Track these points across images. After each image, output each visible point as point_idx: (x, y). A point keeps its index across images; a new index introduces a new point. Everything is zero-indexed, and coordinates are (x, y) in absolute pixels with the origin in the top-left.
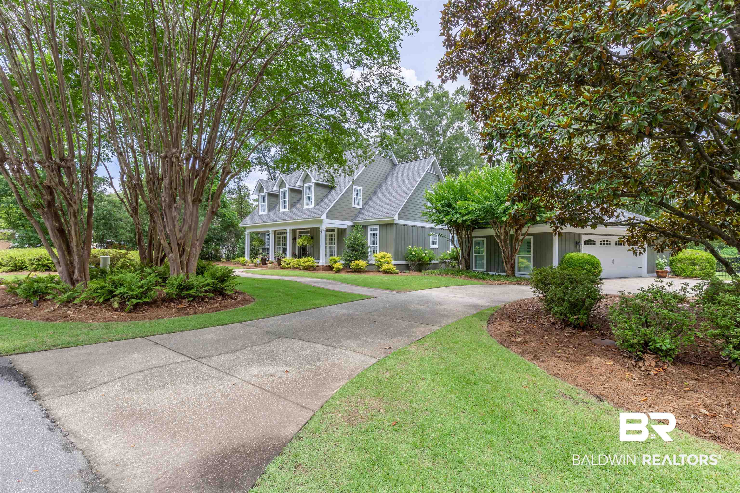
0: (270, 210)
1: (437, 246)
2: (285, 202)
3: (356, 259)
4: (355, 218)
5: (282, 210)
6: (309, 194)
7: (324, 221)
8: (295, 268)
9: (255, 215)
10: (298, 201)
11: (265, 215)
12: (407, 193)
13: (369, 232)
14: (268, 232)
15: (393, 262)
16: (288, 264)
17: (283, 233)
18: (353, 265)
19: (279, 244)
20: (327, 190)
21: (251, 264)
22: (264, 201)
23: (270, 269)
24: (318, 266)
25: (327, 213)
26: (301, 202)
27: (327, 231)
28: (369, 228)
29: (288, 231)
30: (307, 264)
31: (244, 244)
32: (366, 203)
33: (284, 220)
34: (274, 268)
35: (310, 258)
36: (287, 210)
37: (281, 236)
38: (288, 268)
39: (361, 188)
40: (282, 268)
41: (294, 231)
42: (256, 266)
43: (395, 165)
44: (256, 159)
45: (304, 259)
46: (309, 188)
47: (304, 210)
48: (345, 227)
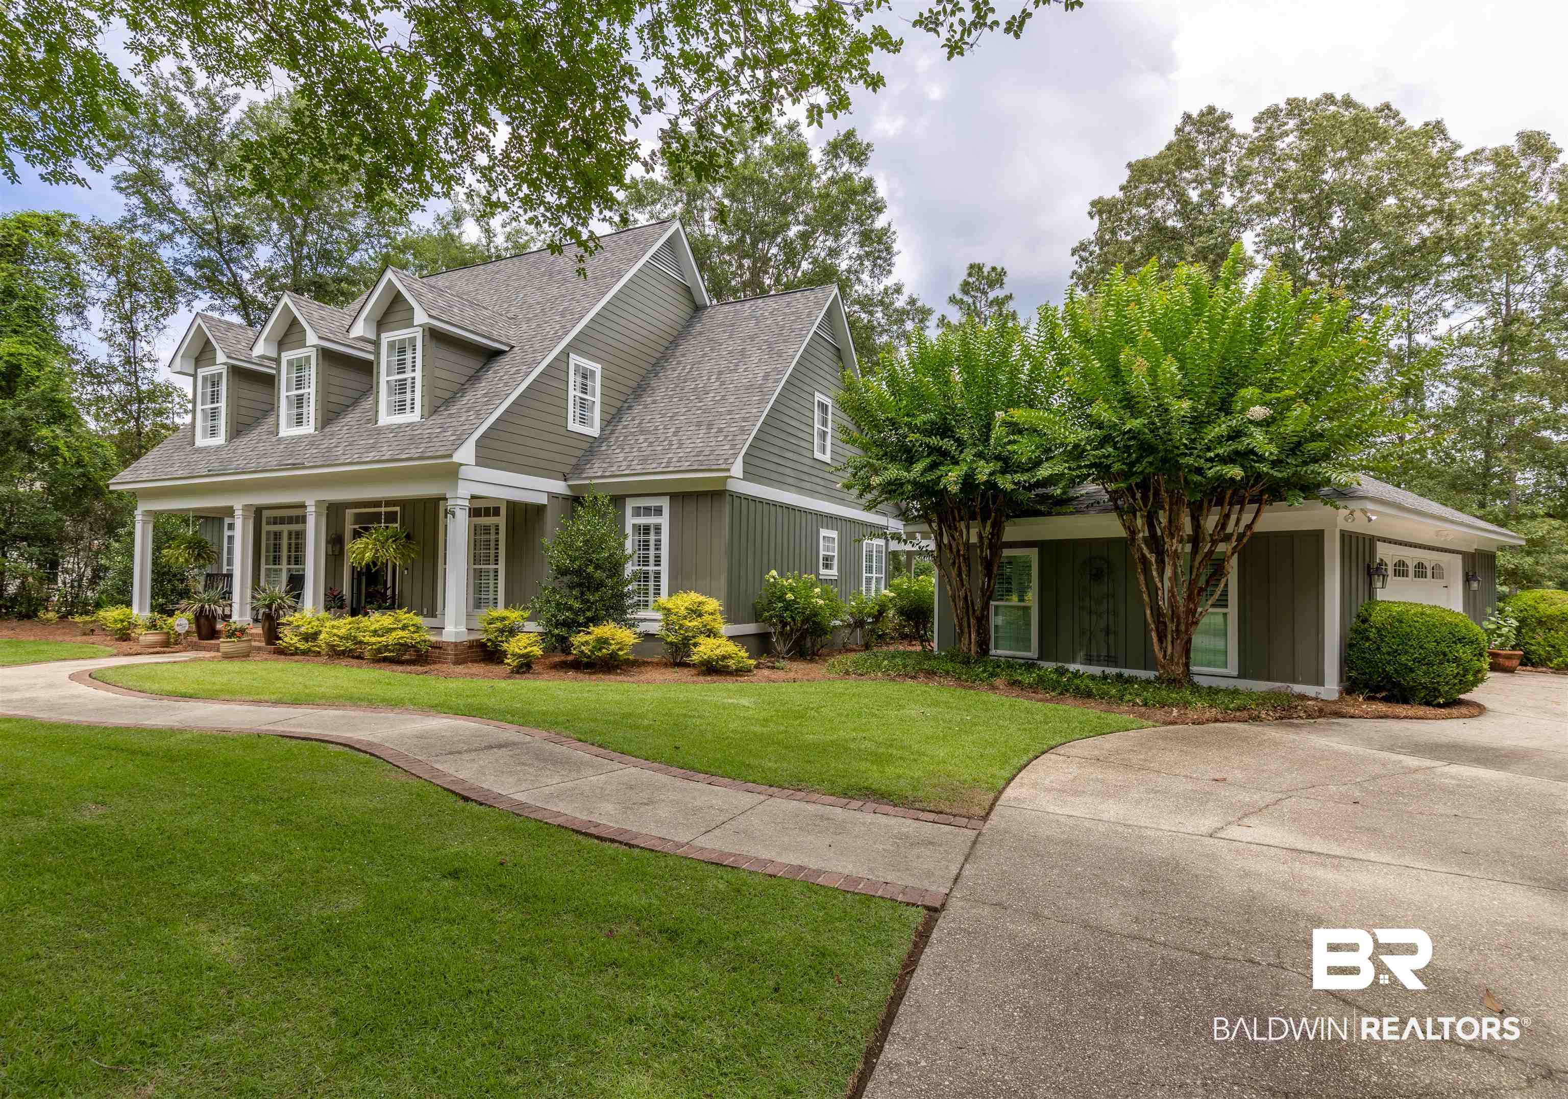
0: (237, 430)
1: (834, 572)
2: (300, 400)
3: (596, 620)
4: (578, 469)
5: (286, 431)
6: (401, 369)
7: (464, 472)
8: (336, 654)
9: (179, 448)
10: (356, 402)
11: (218, 448)
12: (764, 395)
13: (631, 521)
14: (230, 511)
15: (725, 629)
16: (307, 637)
17: (291, 520)
18: (582, 641)
19: (276, 560)
20: (473, 363)
21: (152, 637)
22: (215, 398)
23: (228, 657)
24: (437, 646)
25: (479, 444)
26: (367, 404)
27: (475, 512)
28: (630, 504)
29: (311, 509)
30: (391, 639)
31: (131, 556)
32: (611, 420)
33: (295, 466)
34: (245, 655)
35: (405, 616)
36: (308, 428)
37: (285, 529)
38: (305, 653)
39: (597, 368)
40: (282, 652)
41: (334, 511)
42: (169, 643)
43: (698, 309)
44: (198, 265)
45: (377, 620)
46: (402, 351)
47: (379, 431)
48: (543, 500)
